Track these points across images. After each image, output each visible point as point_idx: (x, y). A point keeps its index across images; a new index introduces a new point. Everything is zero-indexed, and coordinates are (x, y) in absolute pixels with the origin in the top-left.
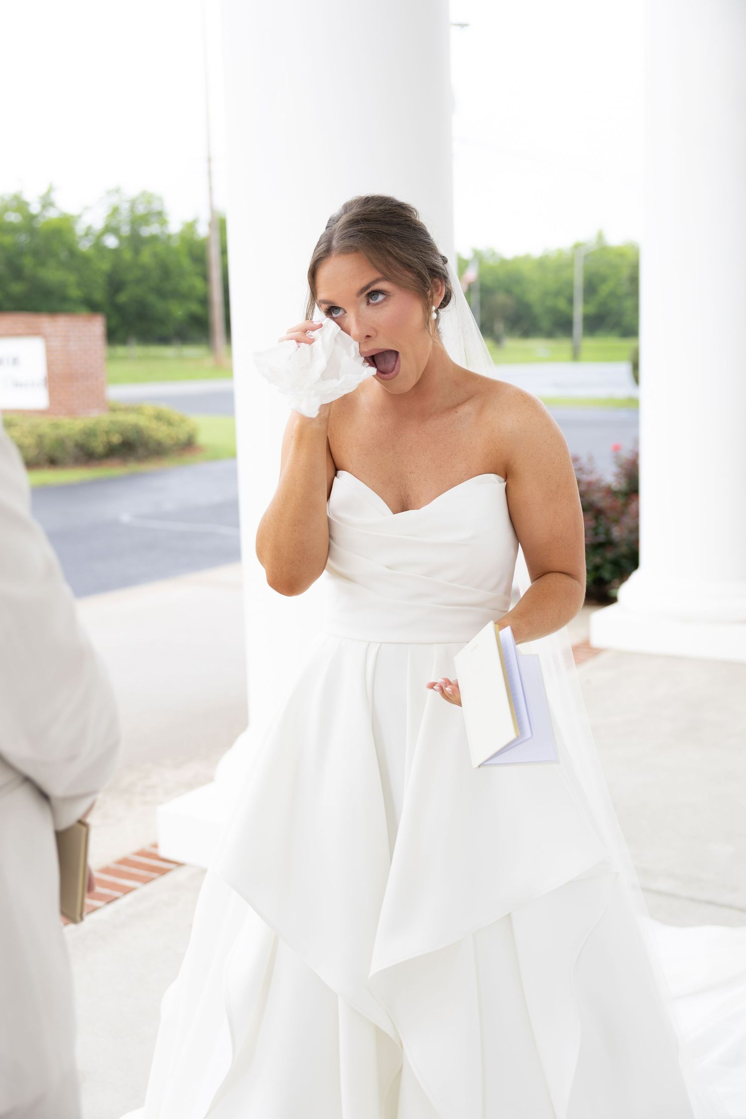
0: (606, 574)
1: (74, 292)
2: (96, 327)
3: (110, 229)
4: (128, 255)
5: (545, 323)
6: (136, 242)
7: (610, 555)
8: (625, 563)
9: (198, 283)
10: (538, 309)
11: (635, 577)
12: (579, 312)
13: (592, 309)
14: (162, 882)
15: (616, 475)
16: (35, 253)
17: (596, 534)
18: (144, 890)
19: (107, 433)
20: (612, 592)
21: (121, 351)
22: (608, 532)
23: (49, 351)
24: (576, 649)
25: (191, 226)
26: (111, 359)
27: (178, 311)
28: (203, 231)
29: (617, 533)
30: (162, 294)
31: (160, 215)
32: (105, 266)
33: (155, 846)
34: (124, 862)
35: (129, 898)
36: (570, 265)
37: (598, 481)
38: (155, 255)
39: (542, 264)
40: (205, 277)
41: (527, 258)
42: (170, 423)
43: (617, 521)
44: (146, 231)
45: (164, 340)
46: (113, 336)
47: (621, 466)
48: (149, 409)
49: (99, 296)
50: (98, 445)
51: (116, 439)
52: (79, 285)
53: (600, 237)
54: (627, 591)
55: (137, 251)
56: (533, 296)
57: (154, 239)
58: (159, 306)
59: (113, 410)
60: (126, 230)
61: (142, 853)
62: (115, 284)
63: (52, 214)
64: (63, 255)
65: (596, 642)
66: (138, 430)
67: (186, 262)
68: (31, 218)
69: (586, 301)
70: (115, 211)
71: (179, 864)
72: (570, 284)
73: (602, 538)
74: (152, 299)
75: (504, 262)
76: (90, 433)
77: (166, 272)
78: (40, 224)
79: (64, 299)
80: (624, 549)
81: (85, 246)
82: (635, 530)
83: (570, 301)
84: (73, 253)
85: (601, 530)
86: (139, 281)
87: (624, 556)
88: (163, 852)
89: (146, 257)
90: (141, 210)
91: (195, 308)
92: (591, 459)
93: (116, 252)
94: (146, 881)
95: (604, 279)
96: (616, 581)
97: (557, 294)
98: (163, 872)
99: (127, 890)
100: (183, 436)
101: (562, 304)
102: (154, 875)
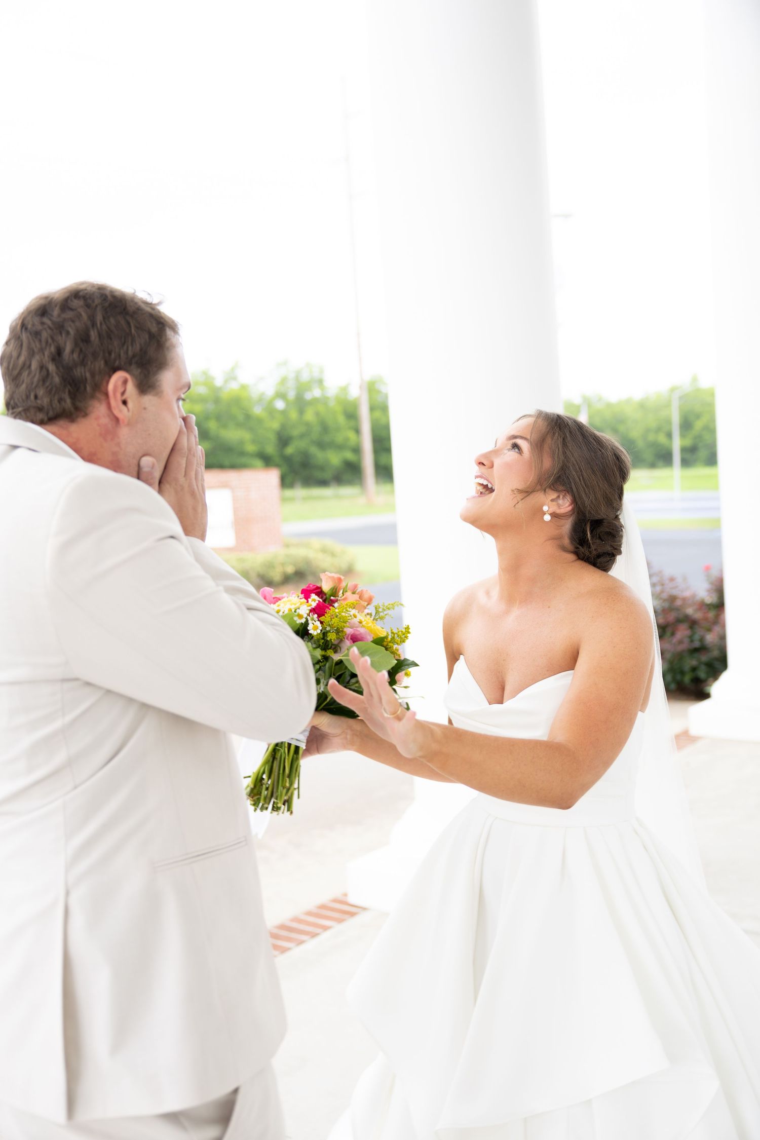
0: (702, 674)
1: (251, 448)
2: (272, 477)
3: (281, 395)
4: (294, 415)
5: (648, 455)
6: (301, 403)
7: (704, 658)
8: (718, 665)
9: (352, 435)
10: (640, 444)
11: (725, 677)
12: (677, 445)
13: (688, 442)
14: (351, 922)
15: (708, 591)
16: (218, 418)
17: (692, 641)
18: (337, 928)
19: (283, 564)
20: (707, 689)
21: (289, 493)
22: (702, 640)
23: (235, 500)
24: (677, 737)
25: (345, 389)
26: (284, 500)
27: (335, 459)
28: (354, 393)
29: (710, 638)
30: (322, 445)
31: (320, 382)
32: (275, 425)
33: (346, 895)
34: (323, 907)
35: (326, 935)
36: (668, 405)
37: (694, 596)
38: (317, 414)
39: (642, 406)
40: (358, 431)
41: (628, 401)
42: (333, 555)
43: (709, 630)
44: (308, 396)
45: (323, 483)
46: (286, 482)
47: (712, 583)
48: (316, 543)
49: (270, 449)
50: (277, 576)
51: (290, 570)
52: (254, 442)
53: (695, 380)
54: (718, 688)
55: (301, 412)
56: (635, 433)
57: (315, 401)
58: (319, 455)
59: (287, 546)
60: (292, 395)
61: (335, 901)
62: (283, 440)
63: (234, 386)
64: (241, 417)
65: (693, 732)
66: (308, 562)
67: (341, 419)
68: (216, 391)
69: (683, 436)
70: (284, 381)
71: (364, 909)
72: (669, 422)
73: (697, 644)
74: (314, 450)
75: (609, 405)
76: (270, 565)
77: (325, 428)
78: (225, 395)
79: (242, 454)
80: (716, 653)
81: (257, 411)
82: (723, 638)
83: (669, 435)
84: (248, 417)
85: (697, 637)
86: (302, 436)
87: (717, 659)
88: (352, 900)
89: (309, 416)
90: (305, 377)
91: (349, 456)
92: (685, 579)
93: (284, 412)
94: (340, 921)
95: (698, 416)
96: (711, 679)
97: (658, 430)
98: (352, 914)
99: (326, 928)
100: (344, 566)
101: (662, 439)
102: (345, 916)
